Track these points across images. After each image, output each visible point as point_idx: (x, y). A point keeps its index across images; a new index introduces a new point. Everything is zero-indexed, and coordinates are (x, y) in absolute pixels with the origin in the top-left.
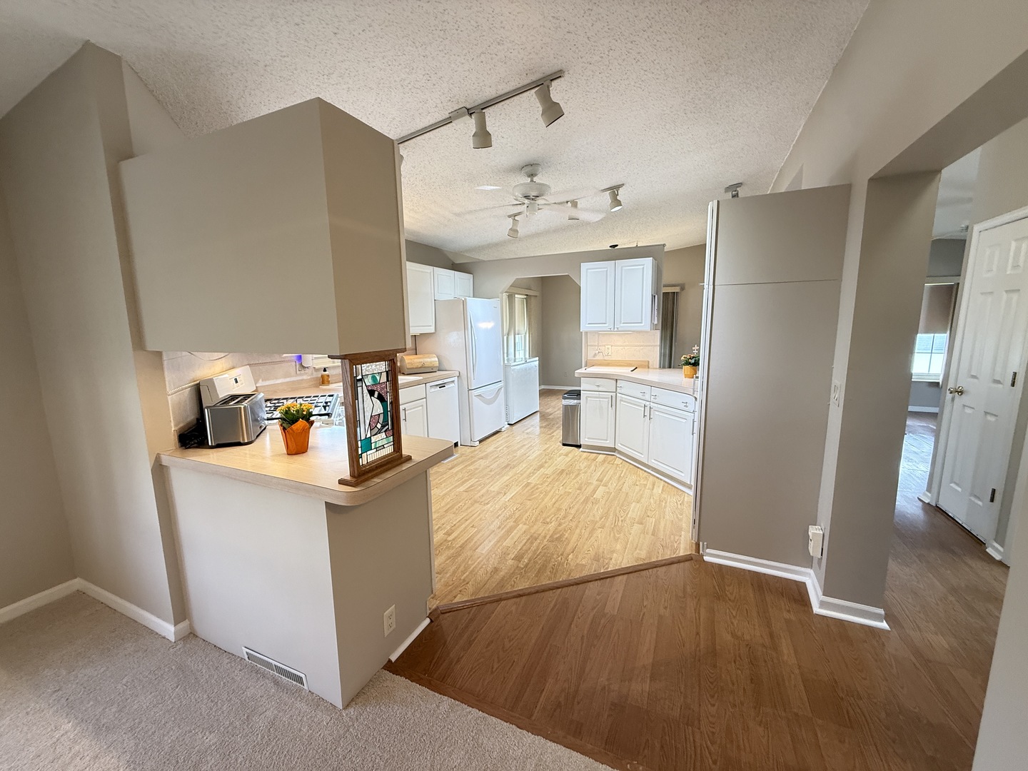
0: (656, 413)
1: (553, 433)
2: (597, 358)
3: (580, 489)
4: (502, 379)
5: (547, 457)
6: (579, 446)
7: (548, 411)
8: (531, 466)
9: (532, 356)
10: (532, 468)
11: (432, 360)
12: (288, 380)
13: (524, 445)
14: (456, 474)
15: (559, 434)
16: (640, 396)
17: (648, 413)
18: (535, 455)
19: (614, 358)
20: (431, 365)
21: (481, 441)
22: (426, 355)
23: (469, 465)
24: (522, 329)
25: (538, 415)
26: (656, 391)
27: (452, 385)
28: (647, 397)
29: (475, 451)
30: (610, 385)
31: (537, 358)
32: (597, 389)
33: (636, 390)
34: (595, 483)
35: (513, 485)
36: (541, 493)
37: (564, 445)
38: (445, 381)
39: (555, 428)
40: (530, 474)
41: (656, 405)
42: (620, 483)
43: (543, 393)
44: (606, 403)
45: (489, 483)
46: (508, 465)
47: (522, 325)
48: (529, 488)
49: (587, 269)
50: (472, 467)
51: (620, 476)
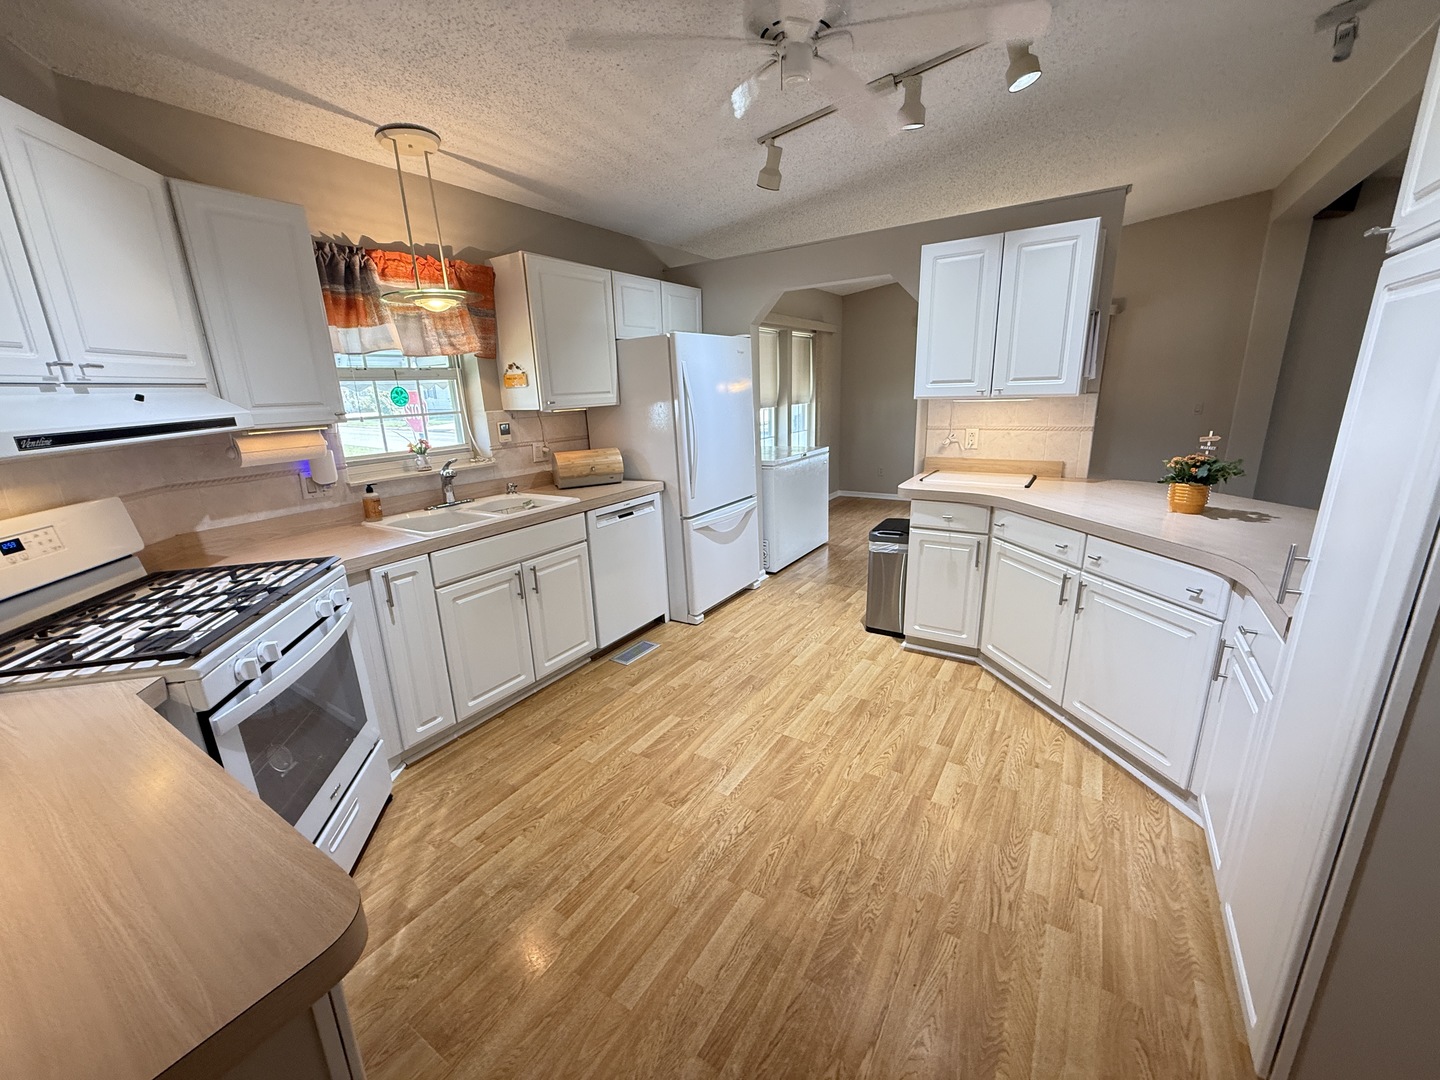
0: (1097, 598)
1: (849, 596)
2: (947, 454)
3: (899, 766)
4: (754, 492)
5: (832, 661)
6: (900, 636)
7: (846, 543)
8: (796, 685)
9: (819, 444)
10: (797, 691)
11: (614, 459)
12: (281, 512)
13: (790, 626)
14: (640, 699)
15: (860, 599)
16: (1055, 552)
17: (1073, 595)
18: (807, 654)
19: (984, 455)
20: (607, 471)
21: (707, 614)
22: (600, 451)
23: (674, 674)
24: (804, 393)
25: (825, 554)
26: (1097, 546)
27: (647, 510)
28: (1073, 556)
29: (694, 635)
30: (978, 518)
31: (827, 449)
32: (944, 524)
33: (1047, 537)
34: (935, 748)
35: (749, 742)
36: (809, 775)
37: (869, 630)
38: (633, 503)
39: (854, 585)
40: (792, 708)
41: (1099, 581)
42: (996, 755)
43: (837, 507)
44: (963, 554)
45: (702, 731)
46: (751, 678)
47: (804, 387)
48: (782, 755)
49: (936, 258)
50: (675, 682)
51: (994, 732)
